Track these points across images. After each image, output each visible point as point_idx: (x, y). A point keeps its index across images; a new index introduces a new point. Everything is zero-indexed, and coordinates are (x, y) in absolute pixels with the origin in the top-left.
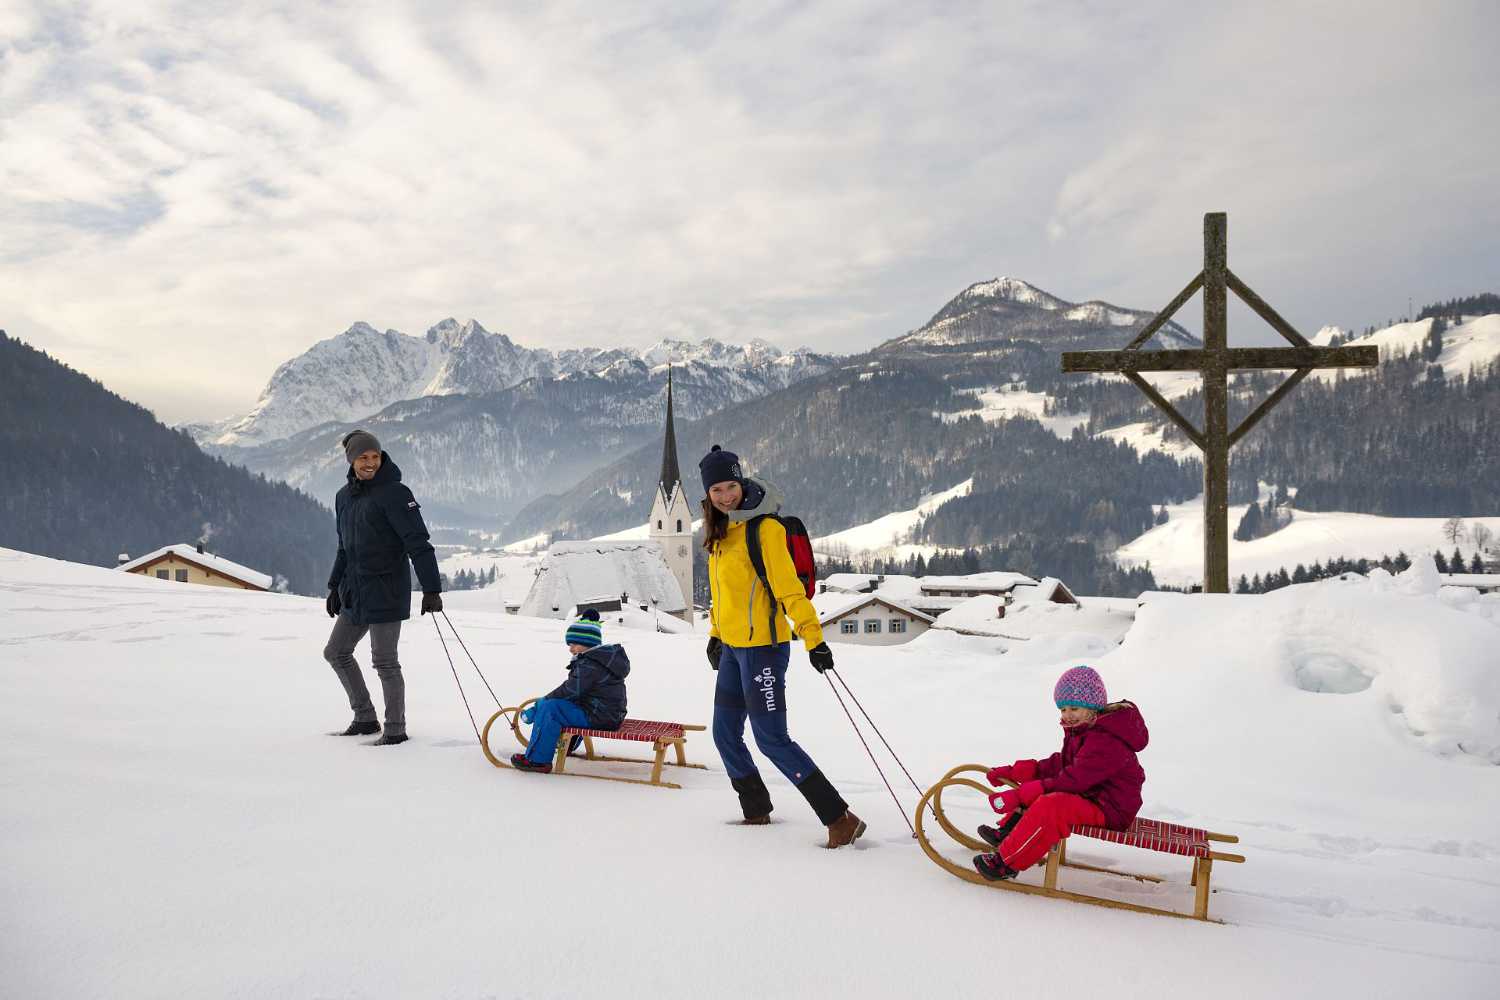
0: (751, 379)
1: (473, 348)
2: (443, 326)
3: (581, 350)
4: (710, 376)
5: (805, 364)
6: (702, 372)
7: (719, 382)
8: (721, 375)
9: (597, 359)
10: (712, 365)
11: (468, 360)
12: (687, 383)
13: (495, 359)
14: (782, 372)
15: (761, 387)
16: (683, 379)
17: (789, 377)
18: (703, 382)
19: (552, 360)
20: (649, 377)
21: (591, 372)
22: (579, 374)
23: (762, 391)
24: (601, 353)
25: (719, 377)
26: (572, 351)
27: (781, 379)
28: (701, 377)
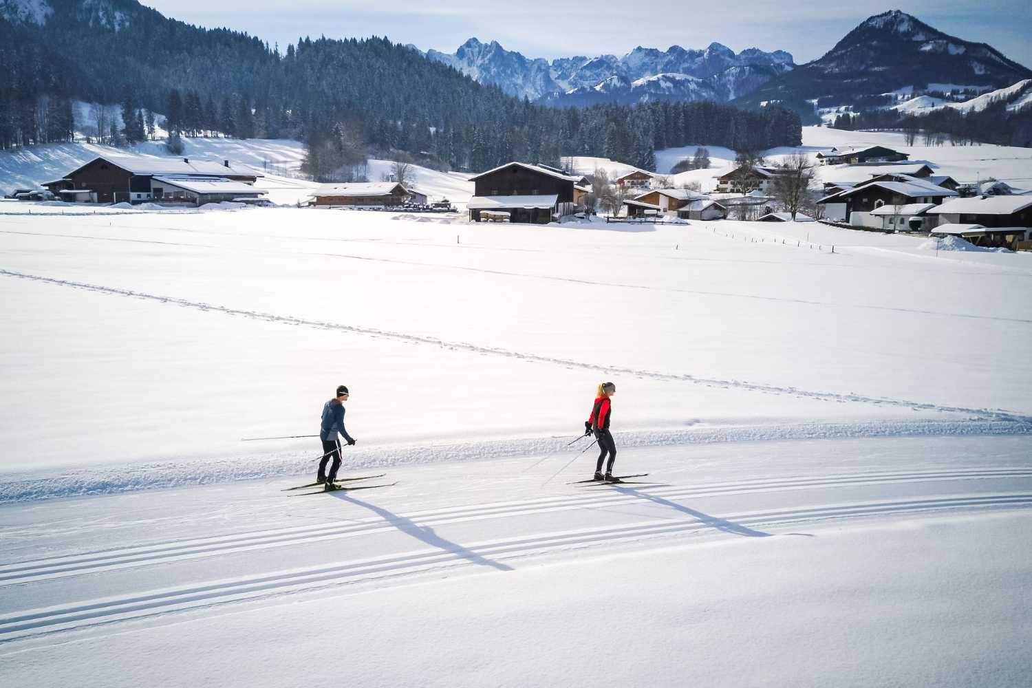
0: (706, 88)
1: (495, 64)
2: (468, 44)
3: (571, 59)
4: (675, 86)
5: (747, 73)
6: (669, 84)
7: (681, 90)
8: (684, 86)
9: (585, 67)
10: (677, 78)
11: (492, 73)
12: (658, 92)
13: (511, 72)
14: (729, 80)
15: (712, 93)
16: (656, 90)
17: (734, 84)
18: (670, 91)
19: (549, 67)
20: (632, 89)
21: (591, 88)
22: (583, 89)
23: (713, 97)
24: (588, 62)
25: (682, 87)
26: (564, 60)
27: (728, 86)
28: (669, 88)
